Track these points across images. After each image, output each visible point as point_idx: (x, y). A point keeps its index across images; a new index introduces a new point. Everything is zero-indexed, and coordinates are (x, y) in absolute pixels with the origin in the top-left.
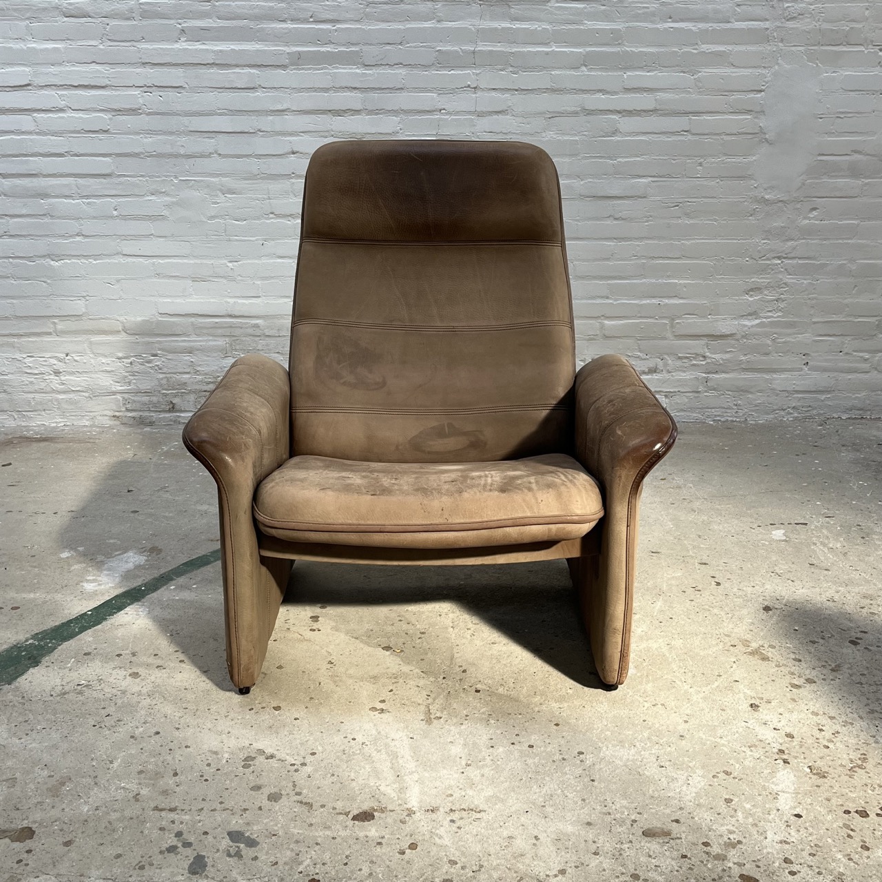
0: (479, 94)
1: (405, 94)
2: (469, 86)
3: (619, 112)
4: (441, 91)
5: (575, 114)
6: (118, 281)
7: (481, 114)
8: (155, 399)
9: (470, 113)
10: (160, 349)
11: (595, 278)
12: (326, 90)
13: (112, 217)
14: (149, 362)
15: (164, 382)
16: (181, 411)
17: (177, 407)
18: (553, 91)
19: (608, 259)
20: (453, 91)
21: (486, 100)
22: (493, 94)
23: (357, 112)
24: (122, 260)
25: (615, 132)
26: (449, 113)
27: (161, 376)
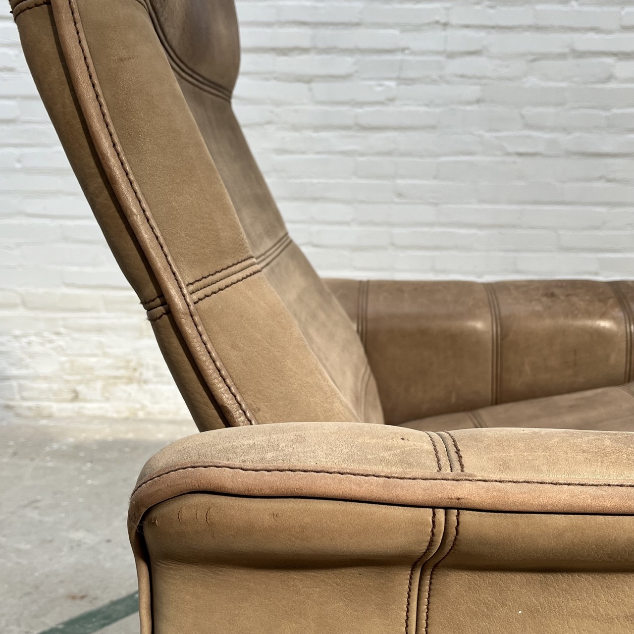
0: (449, 32)
1: (361, 31)
2: (437, 22)
3: (614, 54)
4: (405, 28)
5: (562, 56)
6: (18, 245)
7: (451, 55)
8: (55, 386)
9: (438, 53)
10: (64, 327)
11: (583, 250)
12: (269, 24)
13: (15, 171)
14: (51, 341)
15: (67, 366)
16: (85, 400)
17: (81, 396)
18: (538, 28)
19: (597, 228)
20: (418, 28)
21: (458, 39)
22: (466, 32)
23: (305, 50)
24: (25, 221)
25: (610, 78)
26: (414, 53)
27: (64, 359)
